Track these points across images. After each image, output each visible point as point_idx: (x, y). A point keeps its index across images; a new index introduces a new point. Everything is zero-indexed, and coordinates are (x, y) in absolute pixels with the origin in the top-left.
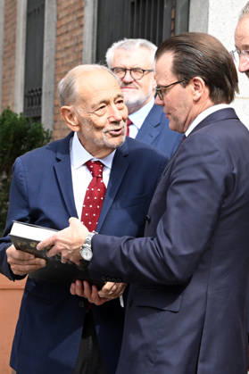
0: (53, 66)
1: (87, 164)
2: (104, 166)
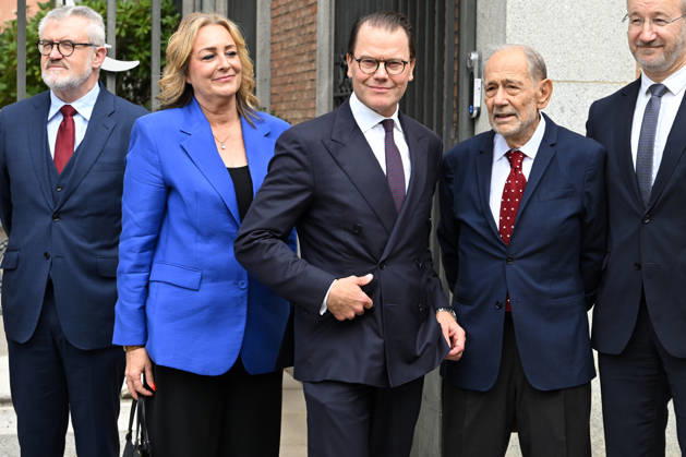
0: (268, 51)
1: (507, 155)
2: (525, 156)
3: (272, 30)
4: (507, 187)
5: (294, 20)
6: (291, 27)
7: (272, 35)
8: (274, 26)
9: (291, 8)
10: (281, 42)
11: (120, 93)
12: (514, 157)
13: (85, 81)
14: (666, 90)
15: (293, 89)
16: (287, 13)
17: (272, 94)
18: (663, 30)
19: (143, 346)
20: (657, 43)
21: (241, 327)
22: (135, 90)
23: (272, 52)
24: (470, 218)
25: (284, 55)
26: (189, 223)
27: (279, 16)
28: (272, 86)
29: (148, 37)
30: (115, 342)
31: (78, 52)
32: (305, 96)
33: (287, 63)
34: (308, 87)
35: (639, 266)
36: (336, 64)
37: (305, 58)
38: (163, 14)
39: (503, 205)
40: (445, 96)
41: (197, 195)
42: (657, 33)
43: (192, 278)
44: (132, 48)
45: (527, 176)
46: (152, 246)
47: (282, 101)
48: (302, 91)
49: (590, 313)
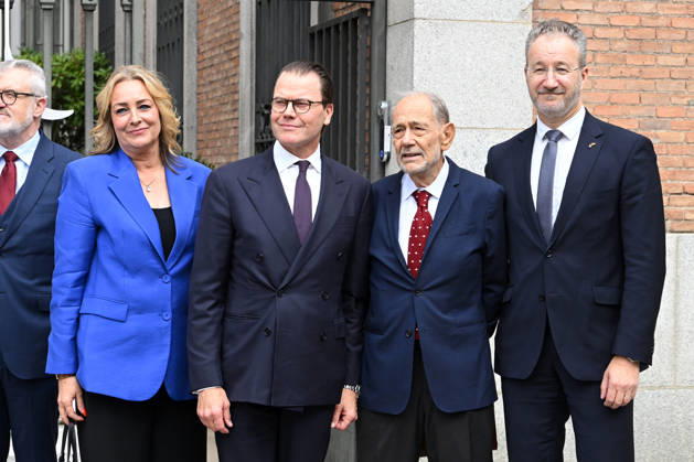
0: (195, 101)
1: (414, 194)
2: (430, 195)
3: (198, 81)
4: (415, 224)
5: (218, 72)
6: (215, 78)
7: (198, 86)
8: (200, 77)
9: (216, 61)
10: (206, 93)
11: (56, 139)
12: (421, 197)
13: (26, 129)
14: (561, 136)
15: (218, 135)
16: (212, 66)
17: (198, 141)
18: (564, 78)
19: (74, 375)
20: (560, 90)
21: (166, 355)
22: (71, 137)
23: (198, 102)
24: (380, 254)
25: (209, 104)
26: (117, 259)
27: (204, 68)
28: (198, 133)
29: (82, 89)
30: (48, 370)
31: (20, 102)
32: (229, 142)
33: (211, 112)
34: (232, 133)
35: (543, 298)
36: (257, 113)
37: (229, 107)
38: (96, 67)
39: (411, 241)
40: (358, 142)
41: (124, 234)
42: (558, 81)
43: (120, 310)
44: (68, 98)
45: (433, 214)
46: (83, 281)
47: (207, 147)
48: (225, 137)
49: (492, 341)
